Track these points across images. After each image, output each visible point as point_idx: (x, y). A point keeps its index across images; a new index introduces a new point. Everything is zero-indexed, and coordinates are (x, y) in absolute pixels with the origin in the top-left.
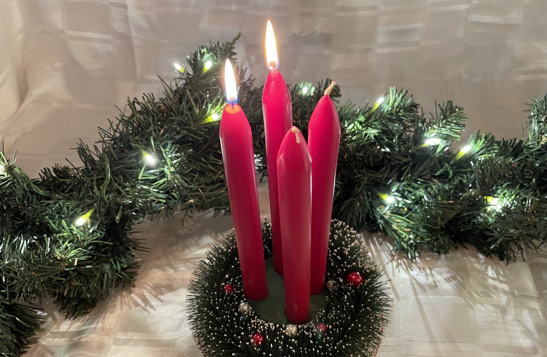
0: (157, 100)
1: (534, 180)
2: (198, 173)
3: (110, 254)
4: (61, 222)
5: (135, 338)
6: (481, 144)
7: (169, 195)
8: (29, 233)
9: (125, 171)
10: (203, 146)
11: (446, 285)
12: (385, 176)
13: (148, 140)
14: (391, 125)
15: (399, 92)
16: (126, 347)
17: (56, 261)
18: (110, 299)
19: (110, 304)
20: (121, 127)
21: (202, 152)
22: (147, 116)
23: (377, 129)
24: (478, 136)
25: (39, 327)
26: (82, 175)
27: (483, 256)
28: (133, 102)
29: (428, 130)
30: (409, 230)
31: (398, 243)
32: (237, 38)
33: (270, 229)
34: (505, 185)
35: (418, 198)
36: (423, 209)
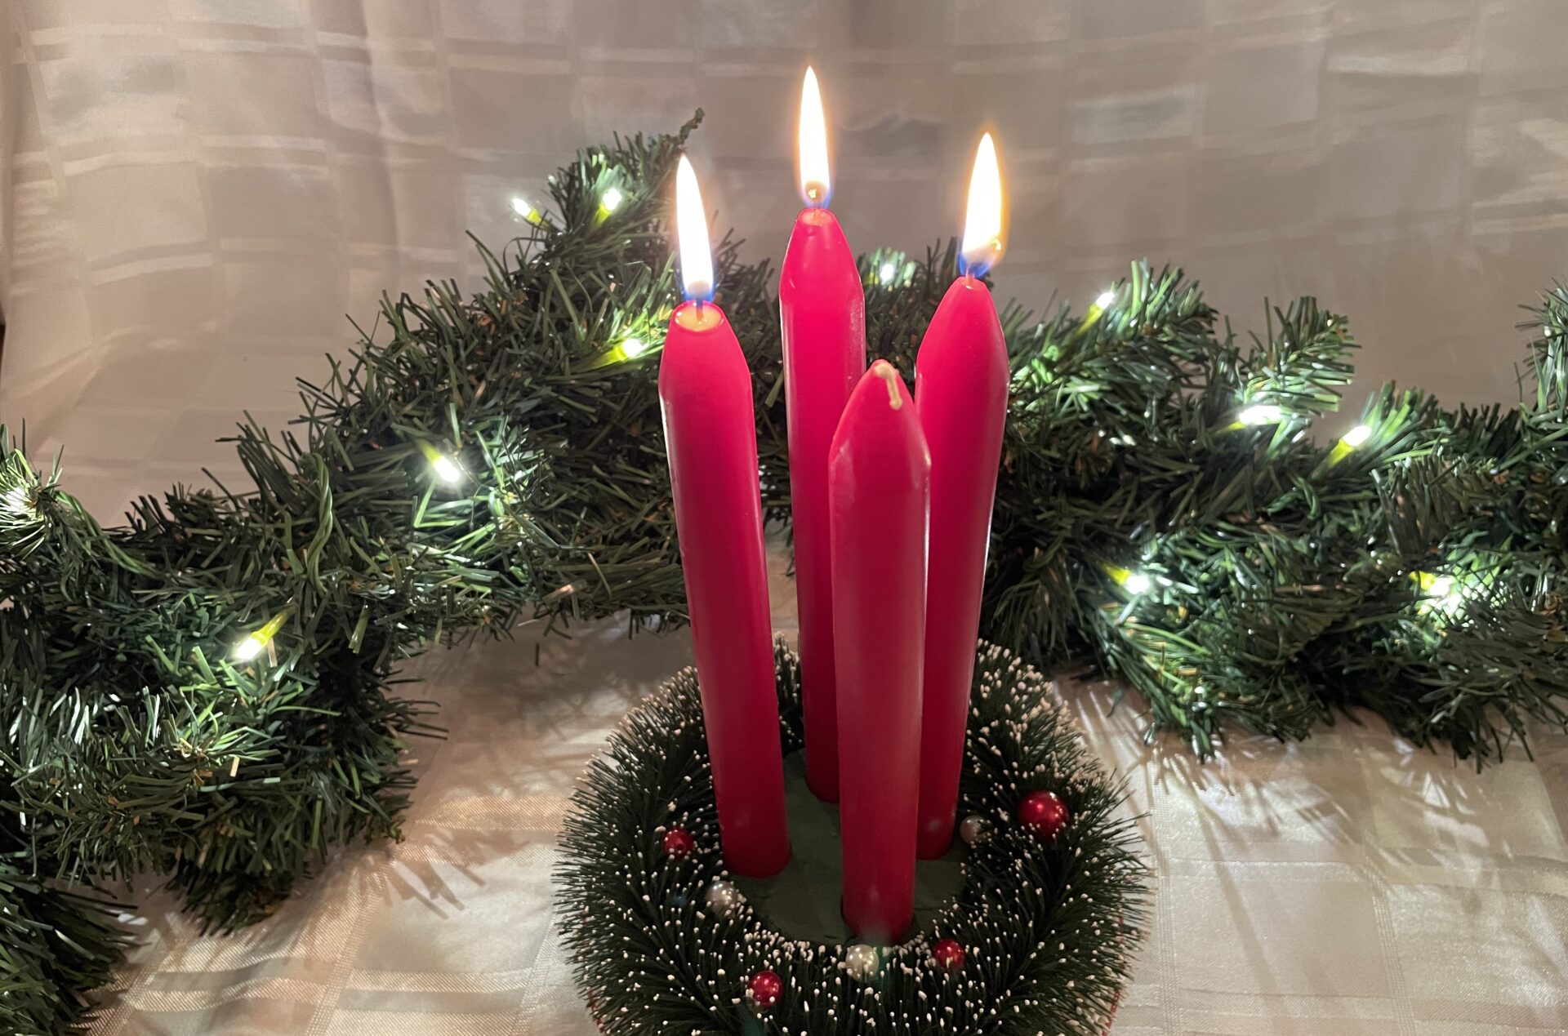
0: (466, 301)
1: (1553, 523)
2: (585, 509)
3: (330, 746)
4: (190, 652)
5: (404, 989)
6: (1399, 421)
7: (503, 572)
8: (96, 684)
9: (375, 505)
10: (597, 431)
11: (1304, 829)
12: (1124, 513)
13: (441, 414)
14: (1138, 370)
15: (1157, 274)
16: (379, 1014)
17: (176, 764)
18: (329, 876)
19: (328, 891)
20: (362, 376)
21: (595, 449)
22: (439, 346)
23: (1097, 380)
24: (1390, 399)
25: (124, 958)
26: (251, 517)
27: (1410, 746)
28: (397, 305)
29: (1245, 383)
30: (1192, 671)
31: (1161, 709)
32: (693, 125)
33: (793, 668)
34: (1469, 539)
35: (1220, 580)
36: (1235, 610)
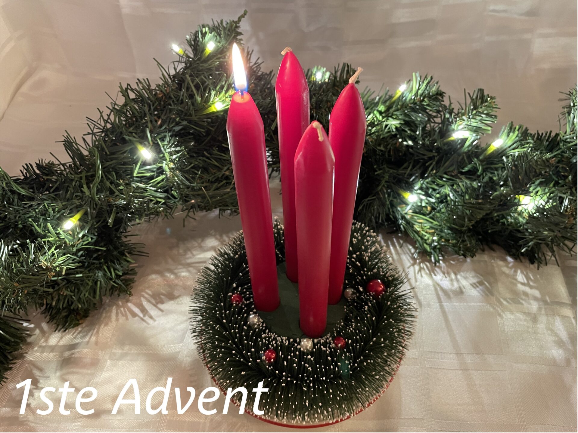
0: (153, 87)
1: (570, 177)
2: (200, 170)
3: (103, 260)
4: (46, 225)
5: (132, 351)
6: (514, 137)
7: (168, 193)
8: (10, 237)
9: (119, 167)
10: (206, 138)
11: (472, 291)
12: (408, 172)
13: (144, 132)
14: (415, 116)
15: (423, 78)
17: (40, 271)
18: (104, 309)
20: (112, 117)
21: (205, 145)
22: (142, 105)
23: (399, 119)
24: (511, 128)
25: (26, 340)
26: (69, 172)
27: (512, 259)
28: (126, 88)
29: (456, 121)
30: (433, 231)
31: (420, 245)
32: (243, 16)
33: (282, 231)
34: (537, 182)
35: (444, 197)
36: (449, 209)
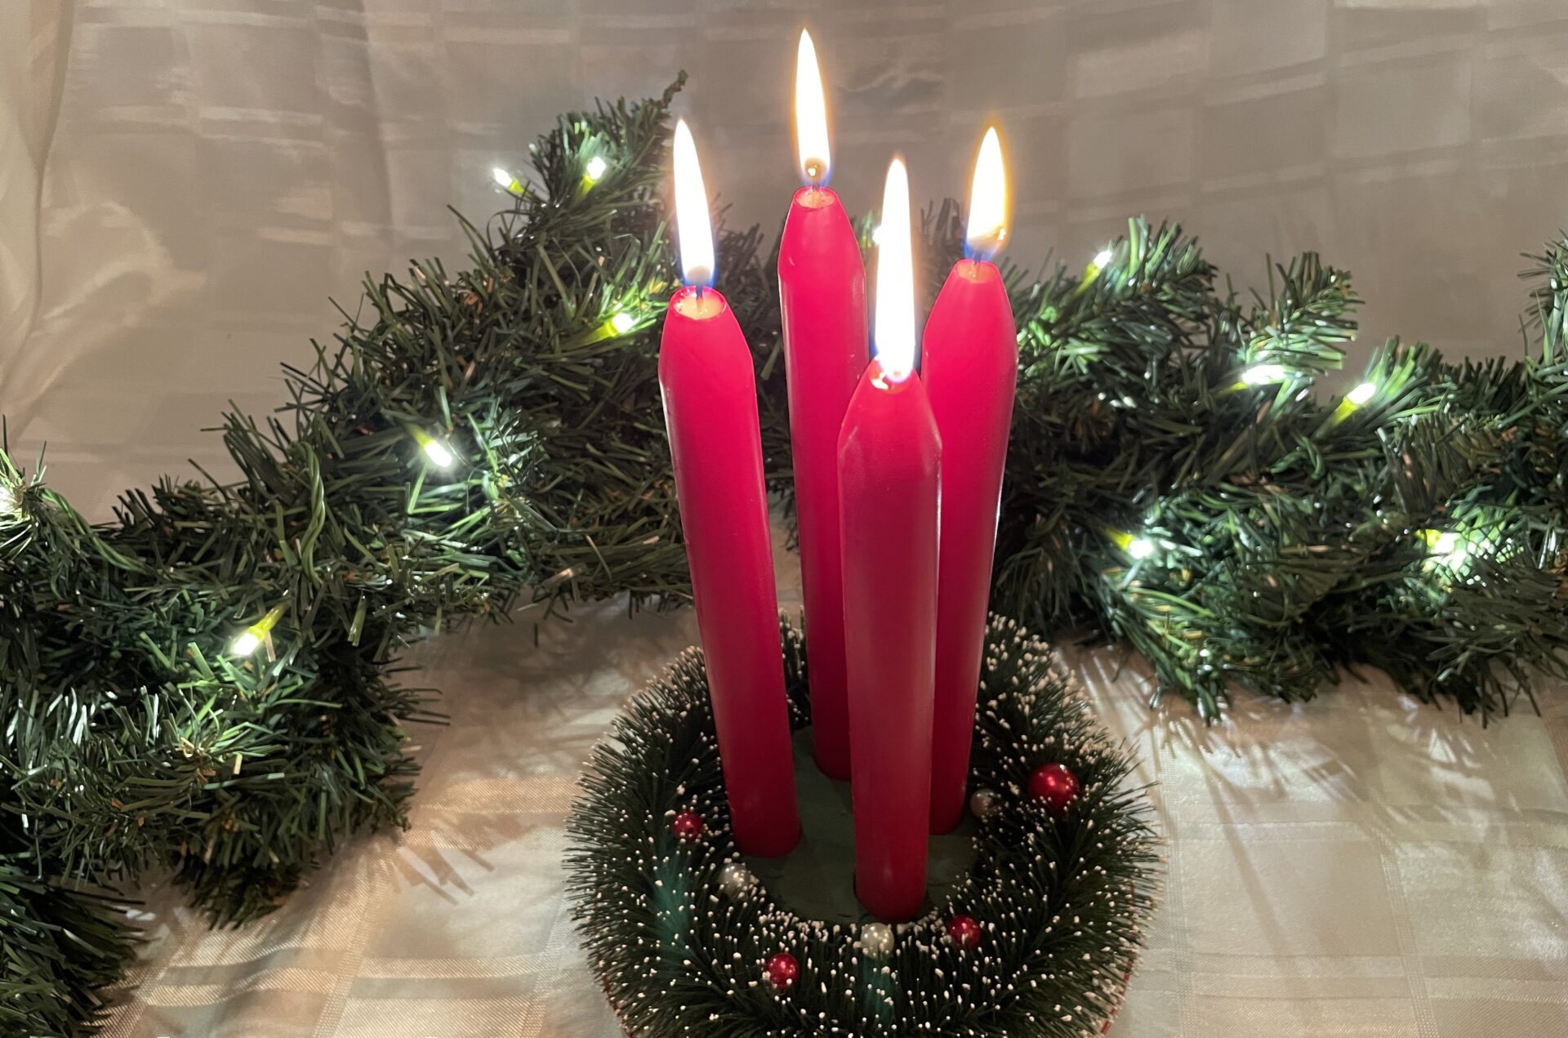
0: (451, 279)
1: (1559, 476)
2: (582, 491)
3: (332, 737)
4: (186, 647)
5: (416, 976)
6: (1404, 377)
7: (499, 556)
8: (91, 683)
9: (368, 492)
10: (589, 409)
11: (1311, 788)
12: (1126, 478)
13: (430, 397)
14: (1137, 330)
15: (1155, 232)
16: (390, 1003)
17: (178, 764)
18: (337, 864)
19: (336, 880)
20: (348, 360)
21: (588, 427)
22: (426, 327)
23: (1096, 341)
24: (1394, 354)
25: (134, 954)
26: (241, 508)
27: (1415, 702)
28: (381, 286)
29: (1248, 341)
30: (1198, 633)
31: (1166, 673)
32: (676, 87)
33: (797, 645)
34: (1473, 494)
35: (1224, 542)
36: (1240, 574)
